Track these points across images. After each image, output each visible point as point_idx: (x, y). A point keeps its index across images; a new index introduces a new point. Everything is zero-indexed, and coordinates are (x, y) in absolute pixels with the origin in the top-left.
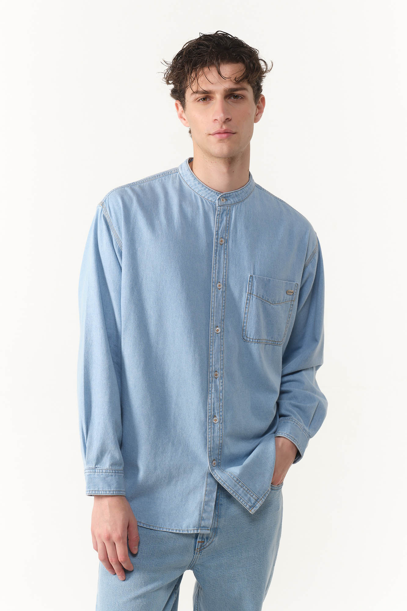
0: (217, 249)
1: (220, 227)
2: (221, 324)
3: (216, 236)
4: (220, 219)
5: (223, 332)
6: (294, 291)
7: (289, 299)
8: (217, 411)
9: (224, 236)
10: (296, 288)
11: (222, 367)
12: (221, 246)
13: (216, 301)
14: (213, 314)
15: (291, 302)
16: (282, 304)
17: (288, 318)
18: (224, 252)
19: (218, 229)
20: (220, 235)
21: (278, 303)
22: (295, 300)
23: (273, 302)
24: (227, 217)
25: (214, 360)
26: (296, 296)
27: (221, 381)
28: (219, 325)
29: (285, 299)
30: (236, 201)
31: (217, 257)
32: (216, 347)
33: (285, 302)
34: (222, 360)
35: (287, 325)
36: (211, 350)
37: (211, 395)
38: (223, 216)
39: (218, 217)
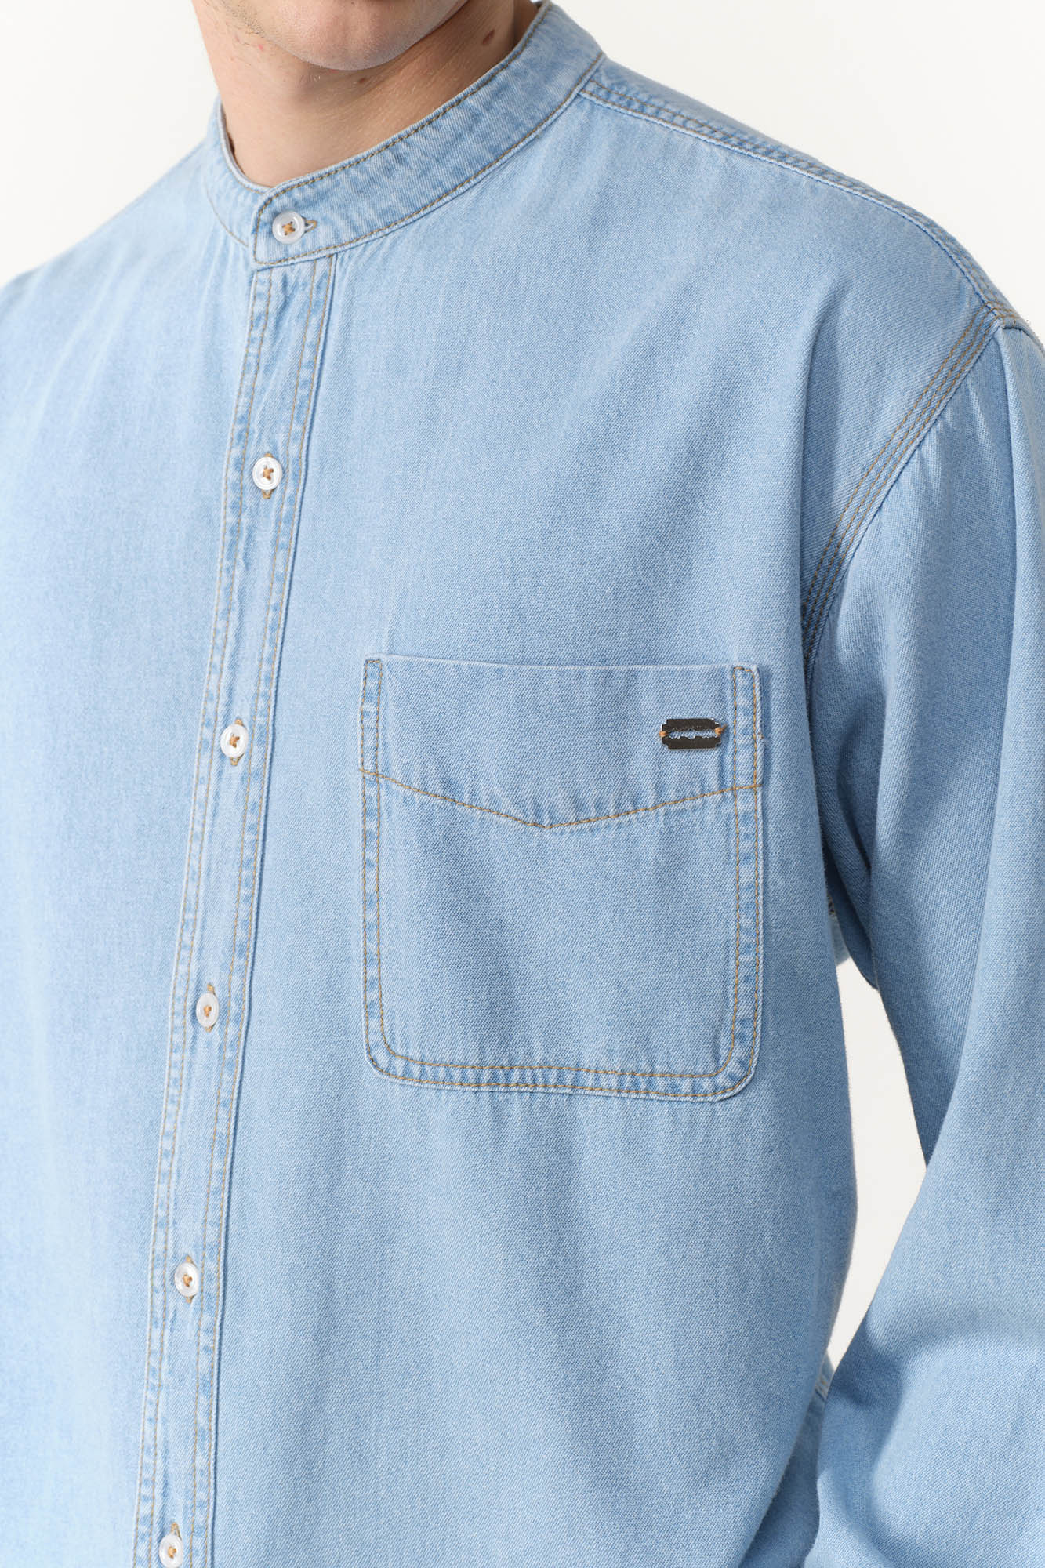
0: (239, 523)
1: (262, 393)
2: (231, 973)
3: (233, 451)
4: (265, 348)
5: (238, 1021)
6: (730, 723)
7: (702, 782)
8: (178, 1499)
9: (280, 438)
10: (742, 701)
11: (211, 1238)
12: (263, 501)
13: (212, 832)
14: (190, 916)
15: (724, 799)
16: (633, 817)
17: (738, 909)
18: (276, 538)
19: (250, 406)
20: (259, 441)
21: (593, 814)
22: (758, 780)
23: (537, 814)
24: (306, 327)
25: (173, 1185)
26: (759, 753)
27: (206, 1318)
28: (215, 981)
29: (647, 784)
30: (370, 224)
31: (239, 572)
32: (190, 1111)
33: (655, 807)
34: (216, 1192)
35: (746, 958)
36: (169, 1127)
37: (154, 1399)
38: (285, 324)
39: (256, 333)
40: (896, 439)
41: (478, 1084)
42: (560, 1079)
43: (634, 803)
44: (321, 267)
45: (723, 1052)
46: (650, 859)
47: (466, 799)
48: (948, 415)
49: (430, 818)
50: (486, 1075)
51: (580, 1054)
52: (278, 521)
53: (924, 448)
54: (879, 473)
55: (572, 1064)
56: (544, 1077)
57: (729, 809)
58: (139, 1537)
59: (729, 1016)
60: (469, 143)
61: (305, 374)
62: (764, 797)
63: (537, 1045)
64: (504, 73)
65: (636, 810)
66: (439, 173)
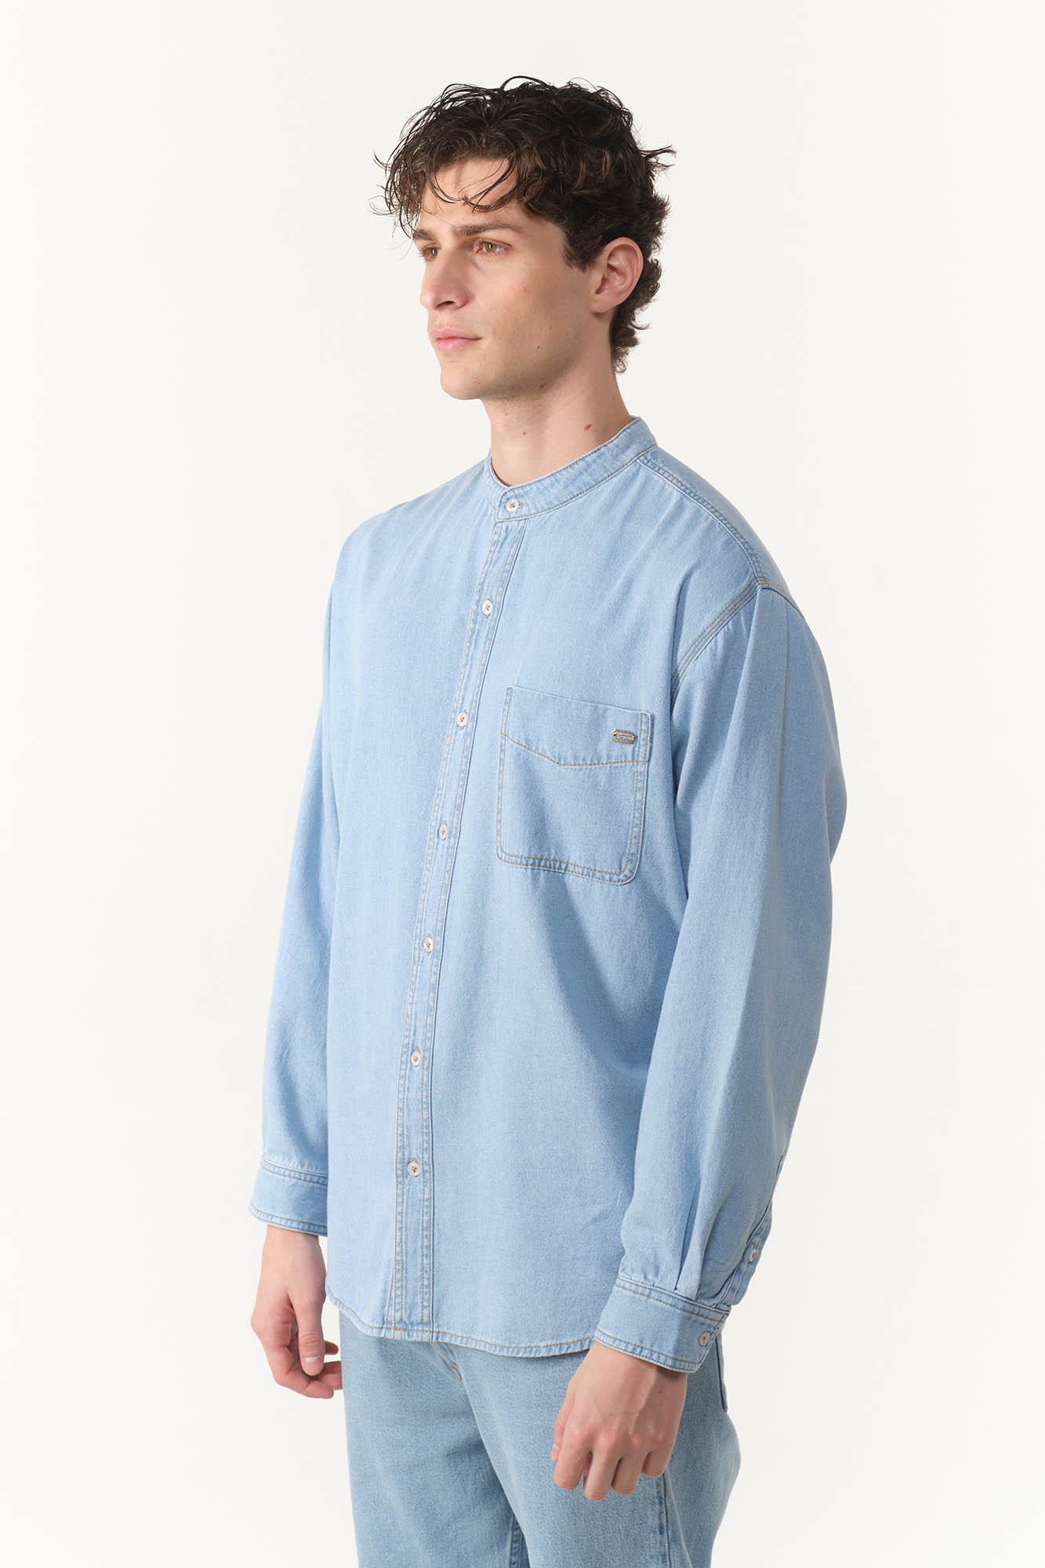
0: (475, 627)
1: (490, 573)
2: (453, 817)
3: (476, 597)
4: (495, 555)
5: (455, 837)
6: (638, 736)
7: (626, 757)
8: (420, 1037)
9: (494, 593)
10: (644, 727)
11: (439, 927)
12: (485, 619)
13: (451, 758)
14: (440, 792)
15: (633, 765)
16: (597, 766)
17: (635, 809)
18: (487, 635)
19: (485, 579)
20: (486, 594)
21: (581, 763)
22: (647, 760)
23: (560, 759)
24: (512, 547)
25: (425, 905)
26: (648, 749)
27: (435, 960)
28: (447, 820)
29: (604, 754)
30: (542, 507)
31: (472, 648)
32: (434, 874)
33: (606, 764)
34: (442, 908)
35: (636, 829)
36: (425, 881)
37: (412, 995)
38: (504, 546)
39: (493, 549)
40: (707, 631)
41: (527, 865)
42: (560, 866)
43: (598, 761)
44: (522, 523)
45: (623, 866)
46: (602, 784)
47: (534, 748)
48: (730, 624)
49: (519, 755)
50: (531, 862)
51: (569, 857)
52: (489, 628)
53: (718, 636)
54: (699, 644)
55: (566, 861)
56: (554, 864)
57: (635, 769)
58: (403, 1053)
59: (627, 851)
60: (585, 477)
61: (507, 567)
62: (648, 766)
63: (553, 852)
64: (605, 448)
65: (598, 764)
66: (572, 488)
